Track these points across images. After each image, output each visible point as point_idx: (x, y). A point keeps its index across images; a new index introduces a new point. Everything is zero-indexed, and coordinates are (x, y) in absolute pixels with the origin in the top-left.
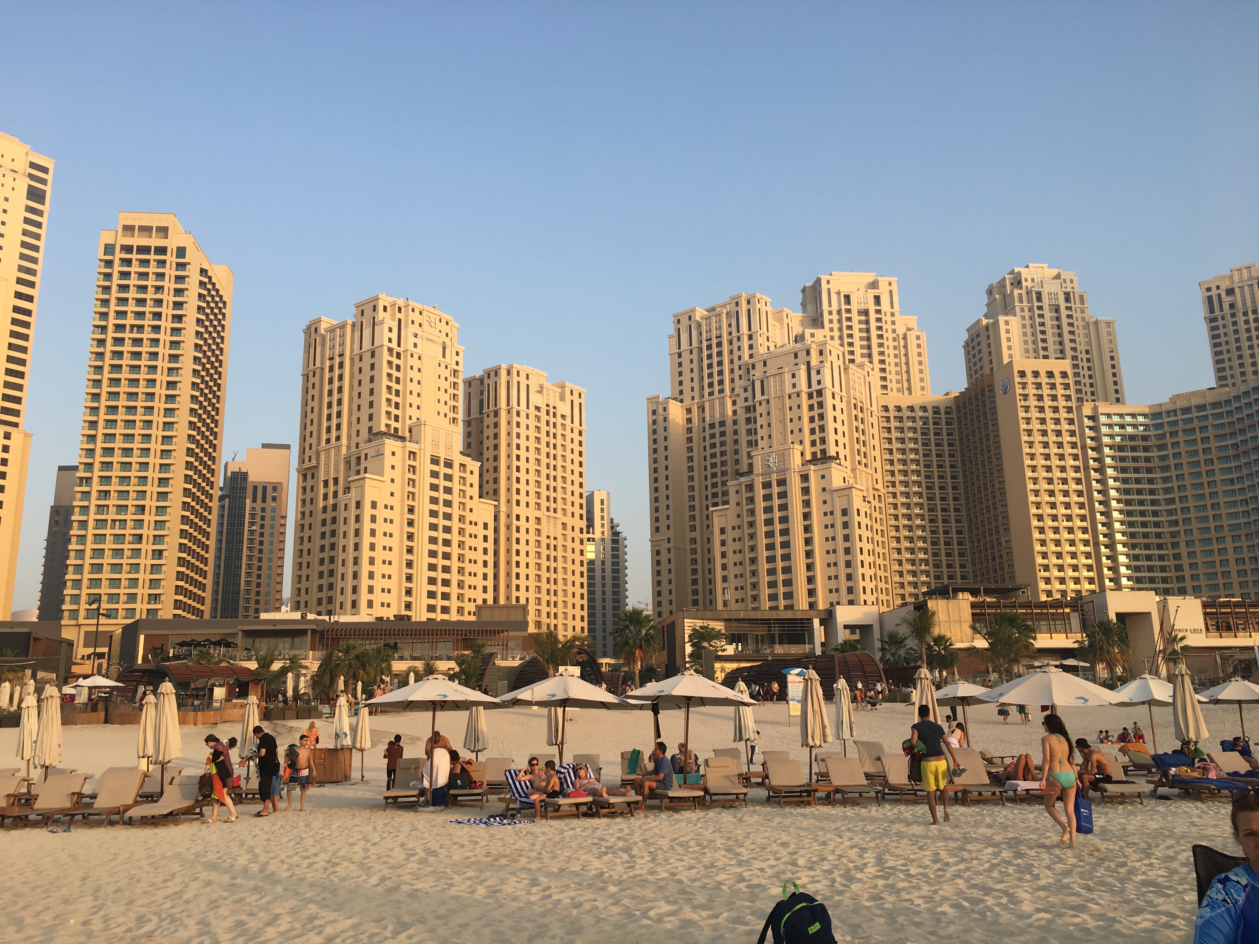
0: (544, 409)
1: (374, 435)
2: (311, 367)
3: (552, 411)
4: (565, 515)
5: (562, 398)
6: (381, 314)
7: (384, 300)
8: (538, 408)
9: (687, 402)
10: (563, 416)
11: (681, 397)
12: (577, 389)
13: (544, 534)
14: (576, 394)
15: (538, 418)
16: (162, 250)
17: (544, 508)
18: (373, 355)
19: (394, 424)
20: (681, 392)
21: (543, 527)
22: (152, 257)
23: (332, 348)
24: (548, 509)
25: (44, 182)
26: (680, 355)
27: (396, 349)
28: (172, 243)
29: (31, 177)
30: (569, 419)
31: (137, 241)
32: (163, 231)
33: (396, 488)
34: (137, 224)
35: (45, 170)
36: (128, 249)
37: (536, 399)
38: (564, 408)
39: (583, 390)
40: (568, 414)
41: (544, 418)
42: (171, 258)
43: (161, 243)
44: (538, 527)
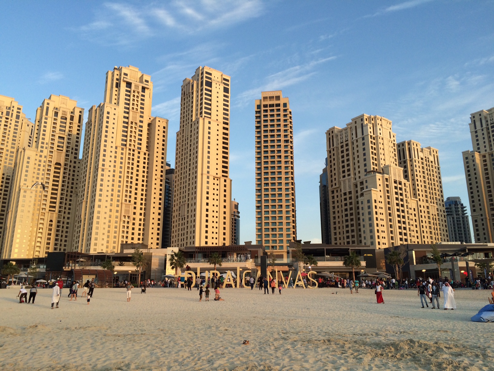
0: (424, 159)
1: (367, 172)
2: (332, 147)
3: (427, 160)
4: (437, 205)
5: (430, 154)
6: (366, 122)
7: (366, 116)
8: (422, 159)
9: (483, 153)
10: (432, 162)
11: (479, 151)
12: (435, 149)
13: (431, 213)
14: (435, 151)
15: (422, 163)
16: (278, 105)
17: (429, 202)
18: (363, 139)
19: (376, 167)
20: (479, 148)
21: (430, 210)
22: (275, 108)
23: (342, 138)
24: (431, 202)
25: (228, 85)
26: (476, 132)
27: (374, 136)
28: (281, 102)
29: (224, 83)
30: (434, 162)
31: (268, 102)
32: (278, 98)
33: (382, 194)
34: (268, 96)
35: (228, 81)
36: (265, 106)
37: (421, 154)
38: (431, 158)
39: (437, 150)
40: (433, 160)
41: (425, 163)
42: (282, 108)
43: (278, 102)
44: (428, 210)
